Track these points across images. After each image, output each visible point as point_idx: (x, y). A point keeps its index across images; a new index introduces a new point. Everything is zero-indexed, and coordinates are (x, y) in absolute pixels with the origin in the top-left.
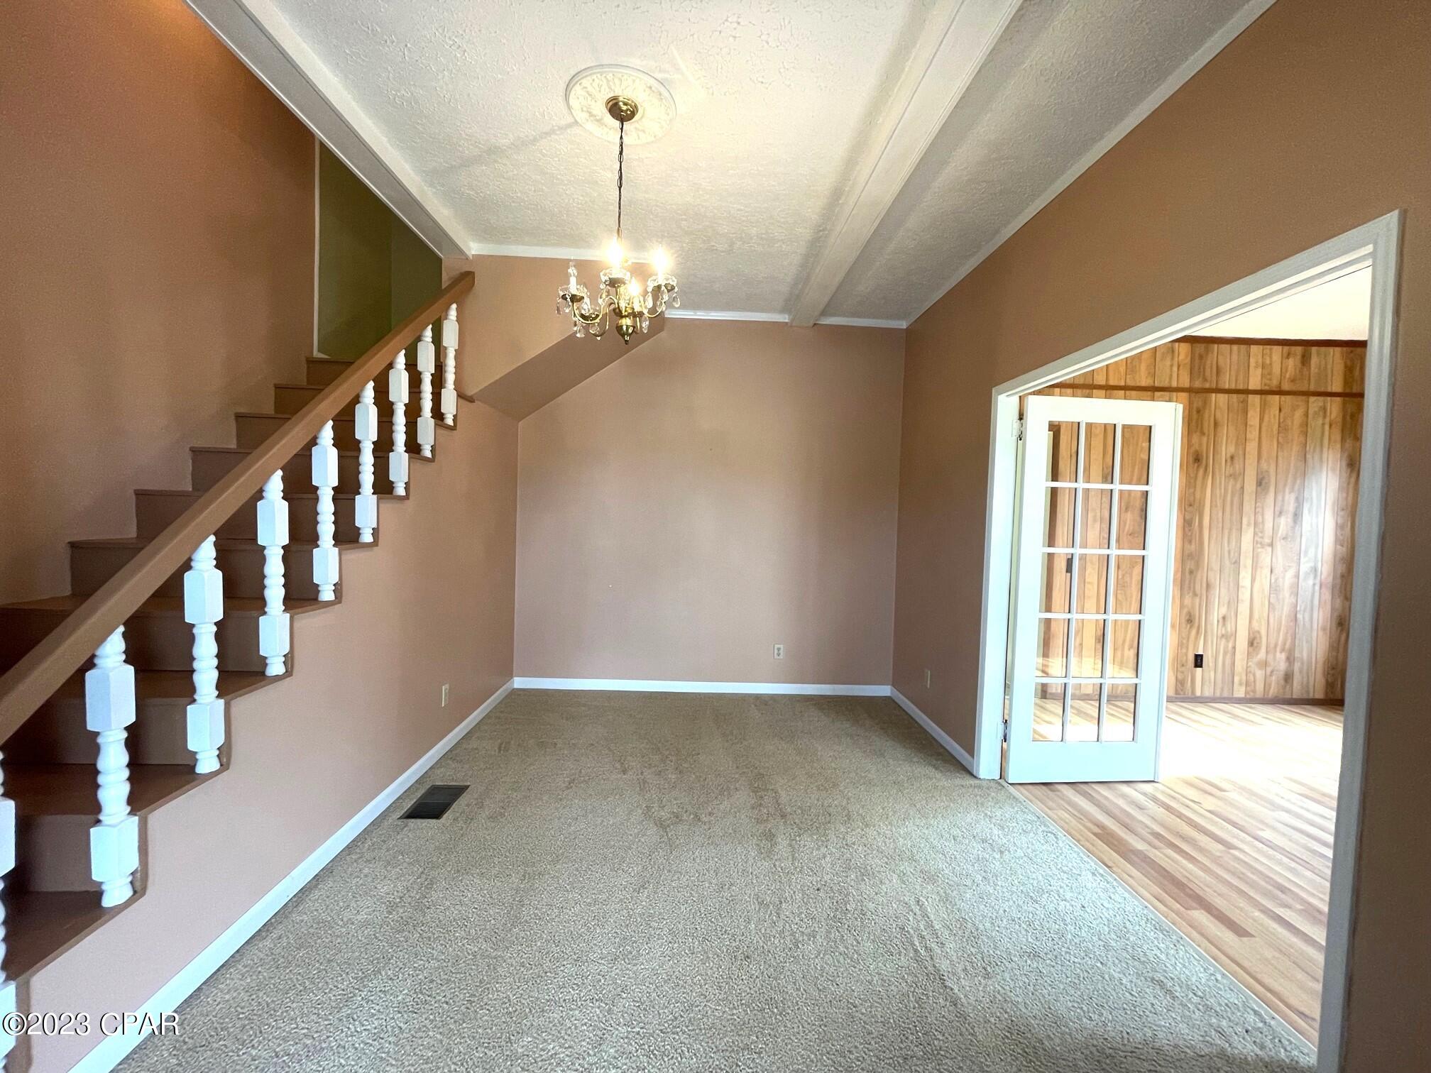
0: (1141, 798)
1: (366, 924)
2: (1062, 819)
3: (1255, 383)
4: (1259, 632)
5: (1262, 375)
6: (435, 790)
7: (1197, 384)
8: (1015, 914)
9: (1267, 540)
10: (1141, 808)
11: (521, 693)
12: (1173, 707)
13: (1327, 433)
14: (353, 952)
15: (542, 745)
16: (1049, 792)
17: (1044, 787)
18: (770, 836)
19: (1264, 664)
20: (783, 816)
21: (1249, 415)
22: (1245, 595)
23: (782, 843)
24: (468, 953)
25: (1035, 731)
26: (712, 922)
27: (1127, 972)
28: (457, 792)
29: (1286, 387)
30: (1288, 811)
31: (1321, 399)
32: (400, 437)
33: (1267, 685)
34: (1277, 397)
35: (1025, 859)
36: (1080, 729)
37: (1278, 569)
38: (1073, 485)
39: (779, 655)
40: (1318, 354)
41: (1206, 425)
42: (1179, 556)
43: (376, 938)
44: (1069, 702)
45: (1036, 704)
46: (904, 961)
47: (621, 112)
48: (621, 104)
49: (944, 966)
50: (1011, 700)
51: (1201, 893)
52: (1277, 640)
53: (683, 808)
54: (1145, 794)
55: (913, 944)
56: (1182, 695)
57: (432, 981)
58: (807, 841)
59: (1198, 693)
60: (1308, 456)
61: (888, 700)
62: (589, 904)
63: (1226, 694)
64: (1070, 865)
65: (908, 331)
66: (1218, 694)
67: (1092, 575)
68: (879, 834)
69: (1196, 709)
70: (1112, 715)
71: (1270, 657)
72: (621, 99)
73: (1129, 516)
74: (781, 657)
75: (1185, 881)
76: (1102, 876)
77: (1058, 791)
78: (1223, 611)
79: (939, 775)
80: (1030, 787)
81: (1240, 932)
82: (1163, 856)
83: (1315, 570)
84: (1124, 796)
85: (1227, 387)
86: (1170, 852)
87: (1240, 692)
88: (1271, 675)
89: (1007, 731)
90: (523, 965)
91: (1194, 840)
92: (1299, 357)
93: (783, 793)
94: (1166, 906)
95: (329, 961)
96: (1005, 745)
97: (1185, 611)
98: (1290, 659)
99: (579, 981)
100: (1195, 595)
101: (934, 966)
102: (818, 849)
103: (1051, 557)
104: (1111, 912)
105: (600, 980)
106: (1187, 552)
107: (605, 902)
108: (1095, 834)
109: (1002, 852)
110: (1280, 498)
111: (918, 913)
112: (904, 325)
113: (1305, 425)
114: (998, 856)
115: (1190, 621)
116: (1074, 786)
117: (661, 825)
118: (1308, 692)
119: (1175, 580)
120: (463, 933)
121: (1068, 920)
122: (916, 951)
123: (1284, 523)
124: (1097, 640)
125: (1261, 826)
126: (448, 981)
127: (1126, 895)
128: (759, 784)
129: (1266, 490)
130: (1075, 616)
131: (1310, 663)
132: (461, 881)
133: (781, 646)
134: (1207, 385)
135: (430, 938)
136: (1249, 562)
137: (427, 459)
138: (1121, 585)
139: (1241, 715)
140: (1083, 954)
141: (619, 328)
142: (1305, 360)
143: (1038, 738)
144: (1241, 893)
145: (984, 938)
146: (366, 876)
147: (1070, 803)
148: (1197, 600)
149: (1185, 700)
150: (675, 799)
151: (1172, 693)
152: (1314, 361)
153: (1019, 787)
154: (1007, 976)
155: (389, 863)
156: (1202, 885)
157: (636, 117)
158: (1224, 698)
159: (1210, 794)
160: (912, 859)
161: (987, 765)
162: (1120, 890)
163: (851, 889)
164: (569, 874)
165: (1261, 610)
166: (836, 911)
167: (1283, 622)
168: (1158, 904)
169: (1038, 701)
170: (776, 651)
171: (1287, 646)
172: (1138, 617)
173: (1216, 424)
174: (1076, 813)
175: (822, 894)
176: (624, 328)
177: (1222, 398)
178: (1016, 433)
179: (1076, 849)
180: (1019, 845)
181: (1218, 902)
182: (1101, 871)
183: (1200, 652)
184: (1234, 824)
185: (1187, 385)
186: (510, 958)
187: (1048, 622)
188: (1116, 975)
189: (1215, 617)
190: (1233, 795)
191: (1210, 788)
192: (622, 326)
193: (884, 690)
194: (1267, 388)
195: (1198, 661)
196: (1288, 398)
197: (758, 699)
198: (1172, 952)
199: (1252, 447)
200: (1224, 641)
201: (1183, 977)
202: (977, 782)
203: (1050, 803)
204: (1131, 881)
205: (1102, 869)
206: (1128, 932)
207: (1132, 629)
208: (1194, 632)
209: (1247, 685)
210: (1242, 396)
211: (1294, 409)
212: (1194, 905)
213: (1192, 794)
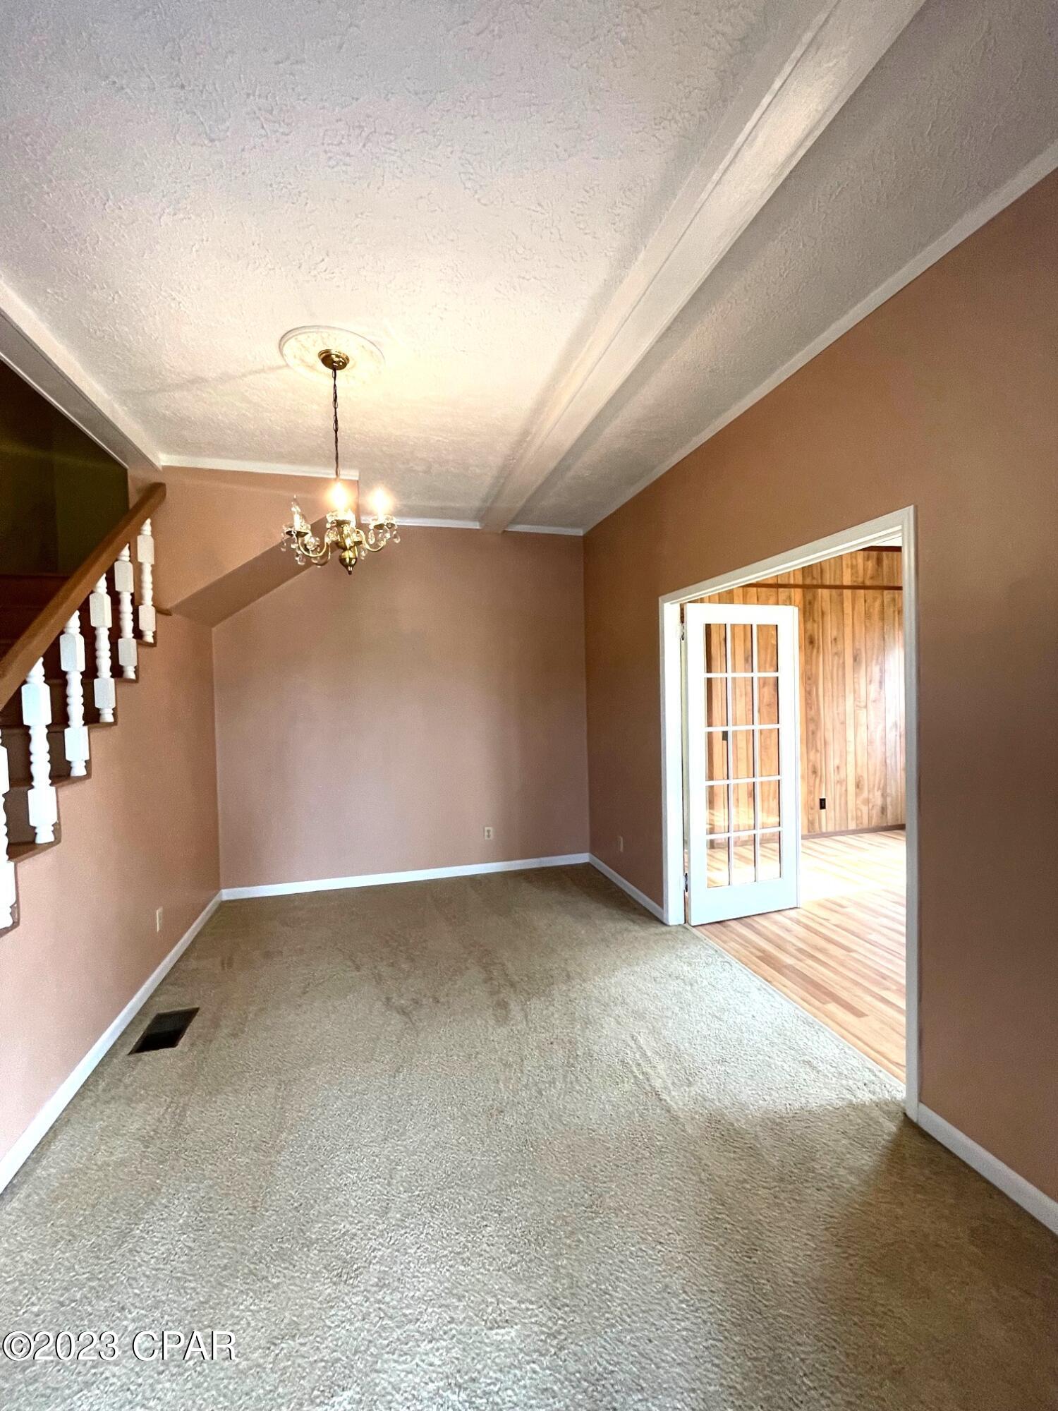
0: (788, 923)
1: (122, 1163)
2: (734, 949)
3: (847, 580)
4: (862, 776)
5: (852, 574)
6: (160, 1018)
7: (808, 581)
8: (706, 1032)
9: (863, 704)
10: (788, 930)
11: (231, 905)
12: (807, 843)
13: (897, 618)
14: (118, 1191)
15: (268, 955)
16: (724, 929)
17: (718, 925)
18: (503, 1005)
19: (867, 801)
20: (512, 985)
21: (845, 605)
22: (851, 748)
23: (514, 1007)
24: (241, 1166)
25: (709, 879)
26: (466, 1089)
27: (786, 1060)
28: (187, 1016)
29: (868, 583)
30: (886, 917)
31: (892, 591)
32: (104, 663)
33: (870, 818)
34: (862, 591)
35: (709, 986)
36: (742, 871)
37: (872, 727)
38: (724, 675)
39: (489, 836)
40: (887, 556)
41: (816, 615)
42: (804, 720)
43: (139, 1173)
44: (732, 849)
45: (708, 855)
46: (627, 1087)
47: (332, 362)
48: (333, 356)
49: (658, 1084)
50: (689, 853)
51: (832, 990)
52: (874, 782)
53: (421, 994)
54: (791, 919)
55: (632, 1072)
56: (812, 832)
57: (210, 1199)
58: (536, 1004)
59: (824, 830)
60: (886, 636)
61: (587, 867)
62: (350, 1097)
63: (843, 829)
64: (742, 985)
65: (585, 537)
66: (837, 829)
67: (742, 743)
68: (595, 986)
69: (822, 843)
70: (765, 856)
71: (871, 796)
72: (333, 352)
73: (766, 690)
74: (492, 837)
75: (821, 983)
76: (765, 989)
77: (729, 926)
78: (837, 762)
79: (637, 928)
80: (708, 927)
81: (859, 1014)
82: (807, 967)
83: (896, 725)
84: (776, 923)
85: (828, 583)
86: (810, 962)
87: (852, 826)
88: (872, 809)
89: (688, 883)
90: (298, 1164)
91: (825, 950)
92: (875, 560)
93: (509, 965)
94: (810, 1004)
95: (94, 1206)
96: (686, 894)
97: (811, 764)
98: (884, 796)
99: (356, 1166)
100: (817, 751)
101: (650, 1085)
102: (547, 1009)
103: (710, 735)
104: (773, 1016)
105: (375, 1161)
106: (809, 717)
107: (364, 1093)
108: (758, 958)
109: (691, 985)
110: (869, 669)
111: (634, 1046)
112: (580, 532)
113: (882, 612)
114: (688, 988)
115: (815, 772)
116: (741, 921)
117: (403, 1012)
118: (897, 820)
119: (801, 740)
120: (231, 1149)
121: (744, 1030)
122: (635, 1077)
123: (874, 688)
124: (749, 795)
125: (870, 931)
126: (227, 1195)
127: (783, 1002)
128: (486, 959)
129: (860, 664)
130: (732, 782)
131: (897, 799)
132: (215, 1102)
133: (490, 828)
134: (815, 582)
135: (197, 1161)
136: (852, 721)
137: (131, 681)
138: (764, 747)
139: (856, 844)
140: (756, 1053)
141: (342, 560)
142: (879, 561)
143: (712, 884)
144: (857, 983)
145: (685, 1056)
146: (109, 1117)
147: (740, 935)
148: (819, 755)
149: (814, 837)
150: (412, 987)
151: (806, 832)
152: (885, 562)
153: (700, 928)
154: (704, 1081)
155: (131, 1100)
156: (832, 983)
157: (348, 366)
158: (843, 832)
159: (836, 912)
160: (624, 1003)
161: (674, 914)
162: (778, 998)
163: (579, 1038)
164: (325, 1073)
165: (862, 759)
166: (569, 1057)
167: (878, 768)
168: (805, 1004)
169: (710, 852)
170: (486, 834)
171: (881, 786)
172: (777, 778)
173: (823, 613)
174: (743, 943)
175: (555, 1046)
176: (348, 560)
177: (826, 592)
178: (679, 635)
179: (746, 972)
180: (704, 976)
181: (844, 995)
182: (764, 986)
183: (823, 797)
184: (853, 933)
185: (800, 582)
186: (284, 1161)
187: (711, 788)
188: (779, 1063)
189: (831, 768)
190: (851, 910)
191: (835, 907)
192: (345, 559)
193: (583, 858)
194: (855, 584)
195: (823, 804)
196: (871, 591)
197: (472, 880)
198: (816, 1038)
199: (848, 630)
200: (839, 786)
201: (823, 1056)
202: (668, 929)
203: (725, 938)
204: (785, 989)
205: (765, 985)
206: (786, 1029)
207: (774, 787)
208: (818, 780)
209: (857, 819)
210: (839, 591)
211: (875, 599)
212: (828, 999)
213: (823, 913)
